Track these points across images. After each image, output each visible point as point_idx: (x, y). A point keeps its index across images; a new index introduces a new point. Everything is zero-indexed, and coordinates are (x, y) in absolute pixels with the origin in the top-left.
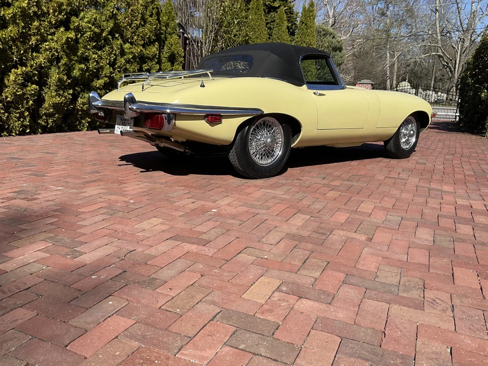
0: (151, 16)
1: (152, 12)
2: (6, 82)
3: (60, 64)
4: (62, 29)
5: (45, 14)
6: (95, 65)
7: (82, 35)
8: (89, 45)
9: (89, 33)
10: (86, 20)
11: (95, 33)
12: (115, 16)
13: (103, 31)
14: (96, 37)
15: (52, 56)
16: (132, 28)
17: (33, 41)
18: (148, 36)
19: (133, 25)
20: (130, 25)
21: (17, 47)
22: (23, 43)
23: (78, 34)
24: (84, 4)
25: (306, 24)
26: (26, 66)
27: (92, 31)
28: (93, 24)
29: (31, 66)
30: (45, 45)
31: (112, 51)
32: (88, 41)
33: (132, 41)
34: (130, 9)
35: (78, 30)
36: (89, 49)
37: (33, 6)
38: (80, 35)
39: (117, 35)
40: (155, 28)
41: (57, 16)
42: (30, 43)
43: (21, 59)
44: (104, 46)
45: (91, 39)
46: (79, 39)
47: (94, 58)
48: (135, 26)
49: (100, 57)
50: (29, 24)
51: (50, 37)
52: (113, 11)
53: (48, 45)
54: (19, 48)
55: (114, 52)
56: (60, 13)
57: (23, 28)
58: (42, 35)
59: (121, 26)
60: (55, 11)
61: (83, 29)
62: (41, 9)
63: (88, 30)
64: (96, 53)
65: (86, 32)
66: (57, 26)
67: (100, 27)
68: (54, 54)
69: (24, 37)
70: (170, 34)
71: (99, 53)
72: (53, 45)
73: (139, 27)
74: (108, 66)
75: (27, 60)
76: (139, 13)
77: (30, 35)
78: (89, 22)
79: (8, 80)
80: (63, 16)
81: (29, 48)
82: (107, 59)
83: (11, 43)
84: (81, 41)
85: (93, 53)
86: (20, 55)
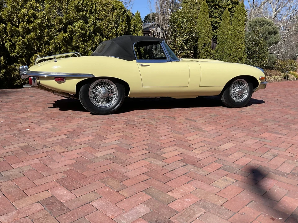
0: (122, 22)
1: (123, 19)
2: (31, 60)
3: (61, 51)
4: (62, 32)
5: (52, 25)
6: (83, 51)
7: (75, 35)
8: (79, 40)
9: (78, 34)
10: (77, 27)
11: (82, 33)
12: (95, 23)
13: (86, 32)
14: (83, 36)
15: (56, 46)
16: (109, 29)
17: (46, 39)
18: (119, 33)
19: (109, 28)
20: (107, 28)
21: (36, 43)
22: (40, 41)
23: (72, 34)
24: (77, 18)
25: (237, 18)
26: (42, 52)
27: (80, 32)
28: (81, 29)
29: (44, 52)
30: (52, 41)
31: (94, 42)
32: (78, 38)
33: (109, 36)
34: (107, 19)
35: (72, 32)
36: (79, 42)
37: (45, 21)
38: (73, 35)
39: (98, 34)
40: (124, 28)
41: (59, 26)
42: (44, 40)
43: (38, 49)
44: (89, 40)
45: (80, 37)
46: (73, 37)
47: (82, 47)
48: (110, 28)
49: (86, 46)
50: (43, 31)
51: (56, 37)
52: (94, 21)
53: (53, 41)
54: (37, 44)
55: (95, 43)
56: (60, 24)
57: (40, 33)
58: (50, 36)
59: (101, 29)
60: (57, 23)
61: (75, 31)
62: (50, 23)
63: (78, 32)
64: (84, 44)
65: (77, 33)
66: (59, 31)
67: (85, 30)
68: (57, 45)
69: (40, 38)
70: (137, 31)
71: (86, 44)
72: (56, 41)
73: (113, 28)
74: (91, 51)
75: (42, 49)
76: (113, 20)
77: (44, 36)
78: (78, 28)
79: (32, 60)
80: (63, 25)
81: (43, 43)
82: (90, 47)
83: (33, 41)
84: (74, 38)
85: (82, 44)
86: (38, 47)
